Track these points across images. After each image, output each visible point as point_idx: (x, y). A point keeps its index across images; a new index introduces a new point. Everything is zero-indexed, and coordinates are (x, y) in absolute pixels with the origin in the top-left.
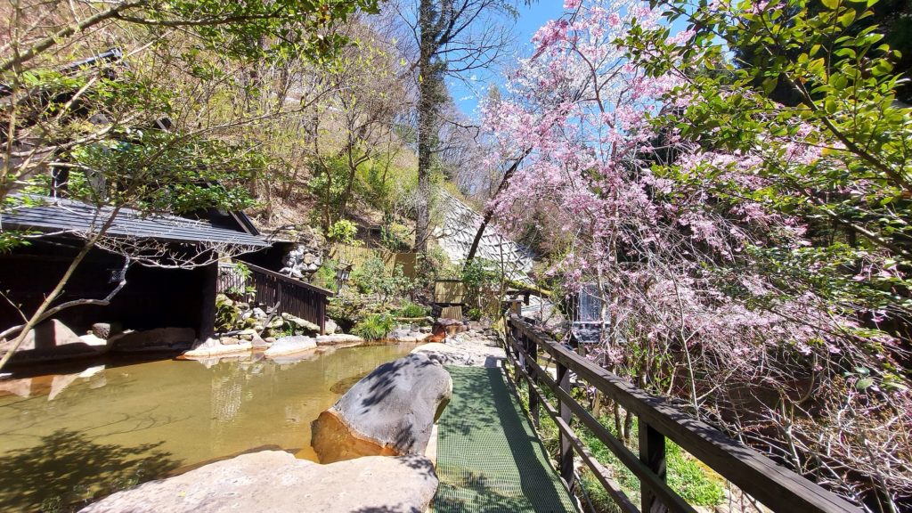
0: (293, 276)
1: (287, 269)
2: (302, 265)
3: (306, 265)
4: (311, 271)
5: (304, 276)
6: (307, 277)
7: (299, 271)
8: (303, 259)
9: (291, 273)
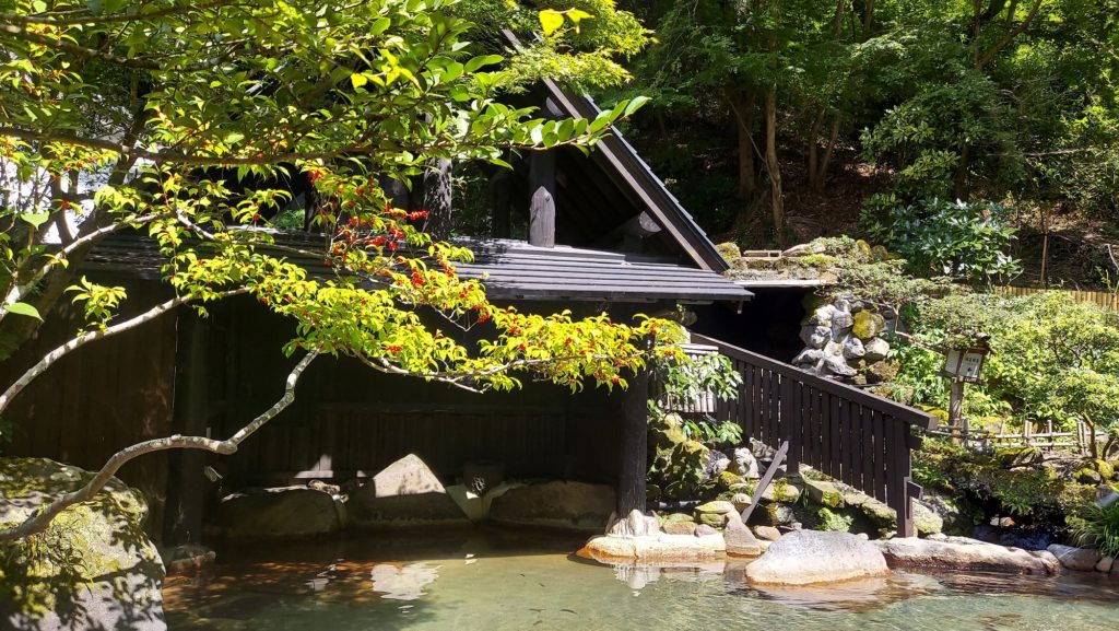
2: (848, 341)
3: (859, 343)
4: (872, 358)
5: (855, 371)
6: (862, 373)
7: (841, 356)
8: (852, 326)
9: (821, 363)
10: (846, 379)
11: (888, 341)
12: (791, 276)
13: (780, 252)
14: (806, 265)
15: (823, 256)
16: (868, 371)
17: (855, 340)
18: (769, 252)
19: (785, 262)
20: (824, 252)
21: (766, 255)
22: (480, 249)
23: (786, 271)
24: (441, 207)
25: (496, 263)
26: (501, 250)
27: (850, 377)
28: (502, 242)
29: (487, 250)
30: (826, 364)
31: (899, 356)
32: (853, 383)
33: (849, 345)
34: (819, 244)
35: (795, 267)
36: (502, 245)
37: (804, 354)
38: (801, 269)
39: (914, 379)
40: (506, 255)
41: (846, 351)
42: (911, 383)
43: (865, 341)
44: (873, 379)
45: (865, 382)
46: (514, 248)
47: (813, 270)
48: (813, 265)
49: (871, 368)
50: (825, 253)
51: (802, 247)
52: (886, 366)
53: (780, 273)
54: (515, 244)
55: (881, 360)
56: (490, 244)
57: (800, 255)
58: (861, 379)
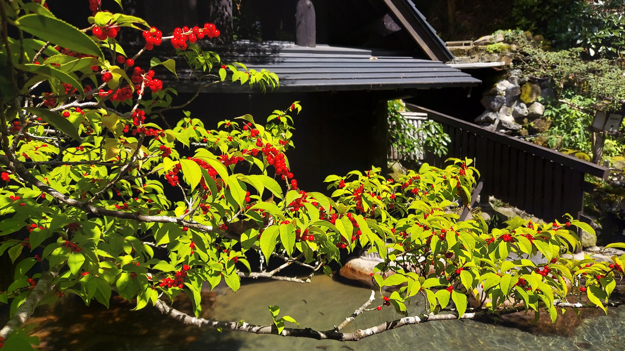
0: (501, 125)
1: (492, 116)
2: (517, 106)
3: (525, 106)
4: (533, 117)
5: (520, 126)
6: (525, 127)
7: (511, 116)
8: (520, 95)
9: (497, 122)
10: (514, 132)
11: (543, 104)
12: (480, 60)
13: (471, 42)
14: (491, 51)
15: (502, 44)
16: (530, 126)
17: (522, 104)
18: (464, 42)
19: (476, 50)
20: (502, 41)
21: (461, 45)
22: (259, 51)
23: (477, 56)
24: (224, 18)
25: (274, 62)
26: (276, 50)
27: (516, 130)
28: (276, 43)
29: (265, 51)
30: (500, 122)
31: (552, 116)
32: (519, 135)
33: (517, 108)
34: (499, 35)
35: (483, 53)
36: (276, 46)
37: (485, 116)
38: (487, 55)
39: (563, 131)
40: (281, 54)
41: (515, 114)
42: (561, 134)
43: (529, 105)
44: (532, 131)
45: (527, 134)
46: (285, 49)
47: (496, 55)
48: (495, 51)
49: (532, 124)
50: (504, 41)
51: (487, 38)
52: (543, 122)
53: (472, 58)
54: (286, 45)
55: (539, 118)
56: (266, 46)
57: (486, 44)
58: (524, 131)
